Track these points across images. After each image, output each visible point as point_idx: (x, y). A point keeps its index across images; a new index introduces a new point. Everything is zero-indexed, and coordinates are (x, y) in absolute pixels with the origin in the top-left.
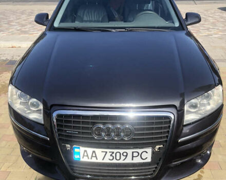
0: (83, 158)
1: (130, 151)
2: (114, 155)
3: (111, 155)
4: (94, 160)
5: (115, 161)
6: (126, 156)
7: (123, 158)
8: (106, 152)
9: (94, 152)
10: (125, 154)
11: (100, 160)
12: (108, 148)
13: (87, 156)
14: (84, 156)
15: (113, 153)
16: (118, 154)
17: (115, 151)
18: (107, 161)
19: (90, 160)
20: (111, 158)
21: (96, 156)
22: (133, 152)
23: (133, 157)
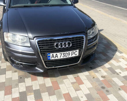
0: (52, 58)
2: (65, 55)
3: (63, 55)
4: (57, 58)
5: (65, 57)
6: (69, 54)
7: (68, 55)
8: (62, 54)
9: (56, 54)
10: (69, 53)
11: (59, 58)
13: (54, 57)
14: (52, 57)
15: (64, 53)
16: (66, 54)
17: (65, 53)
18: (62, 57)
19: (55, 59)
20: (64, 56)
21: (57, 56)
22: (72, 52)
23: (72, 54)
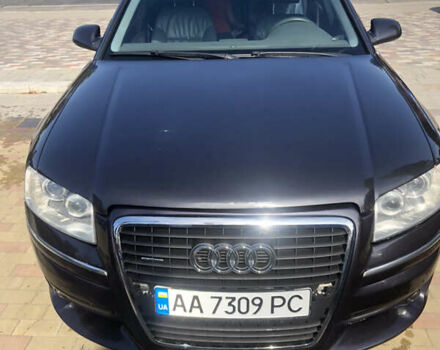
0: (174, 309)
1: (266, 296)
2: (235, 303)
3: (230, 304)
4: (196, 314)
5: (237, 316)
6: (260, 305)
7: (253, 309)
8: (220, 298)
9: (196, 298)
10: (257, 302)
11: (208, 314)
12: (223, 290)
13: (183, 306)
14: (176, 305)
15: (234, 299)
16: (244, 302)
17: (238, 295)
18: (221, 315)
19: (188, 315)
20: (230, 309)
21: (200, 307)
22: (273, 298)
23: (273, 306)
